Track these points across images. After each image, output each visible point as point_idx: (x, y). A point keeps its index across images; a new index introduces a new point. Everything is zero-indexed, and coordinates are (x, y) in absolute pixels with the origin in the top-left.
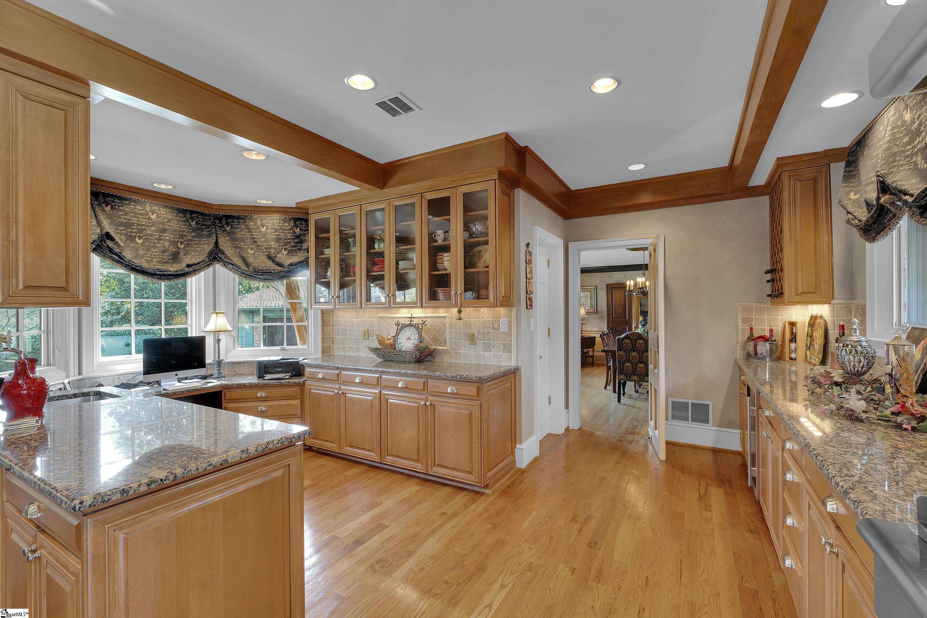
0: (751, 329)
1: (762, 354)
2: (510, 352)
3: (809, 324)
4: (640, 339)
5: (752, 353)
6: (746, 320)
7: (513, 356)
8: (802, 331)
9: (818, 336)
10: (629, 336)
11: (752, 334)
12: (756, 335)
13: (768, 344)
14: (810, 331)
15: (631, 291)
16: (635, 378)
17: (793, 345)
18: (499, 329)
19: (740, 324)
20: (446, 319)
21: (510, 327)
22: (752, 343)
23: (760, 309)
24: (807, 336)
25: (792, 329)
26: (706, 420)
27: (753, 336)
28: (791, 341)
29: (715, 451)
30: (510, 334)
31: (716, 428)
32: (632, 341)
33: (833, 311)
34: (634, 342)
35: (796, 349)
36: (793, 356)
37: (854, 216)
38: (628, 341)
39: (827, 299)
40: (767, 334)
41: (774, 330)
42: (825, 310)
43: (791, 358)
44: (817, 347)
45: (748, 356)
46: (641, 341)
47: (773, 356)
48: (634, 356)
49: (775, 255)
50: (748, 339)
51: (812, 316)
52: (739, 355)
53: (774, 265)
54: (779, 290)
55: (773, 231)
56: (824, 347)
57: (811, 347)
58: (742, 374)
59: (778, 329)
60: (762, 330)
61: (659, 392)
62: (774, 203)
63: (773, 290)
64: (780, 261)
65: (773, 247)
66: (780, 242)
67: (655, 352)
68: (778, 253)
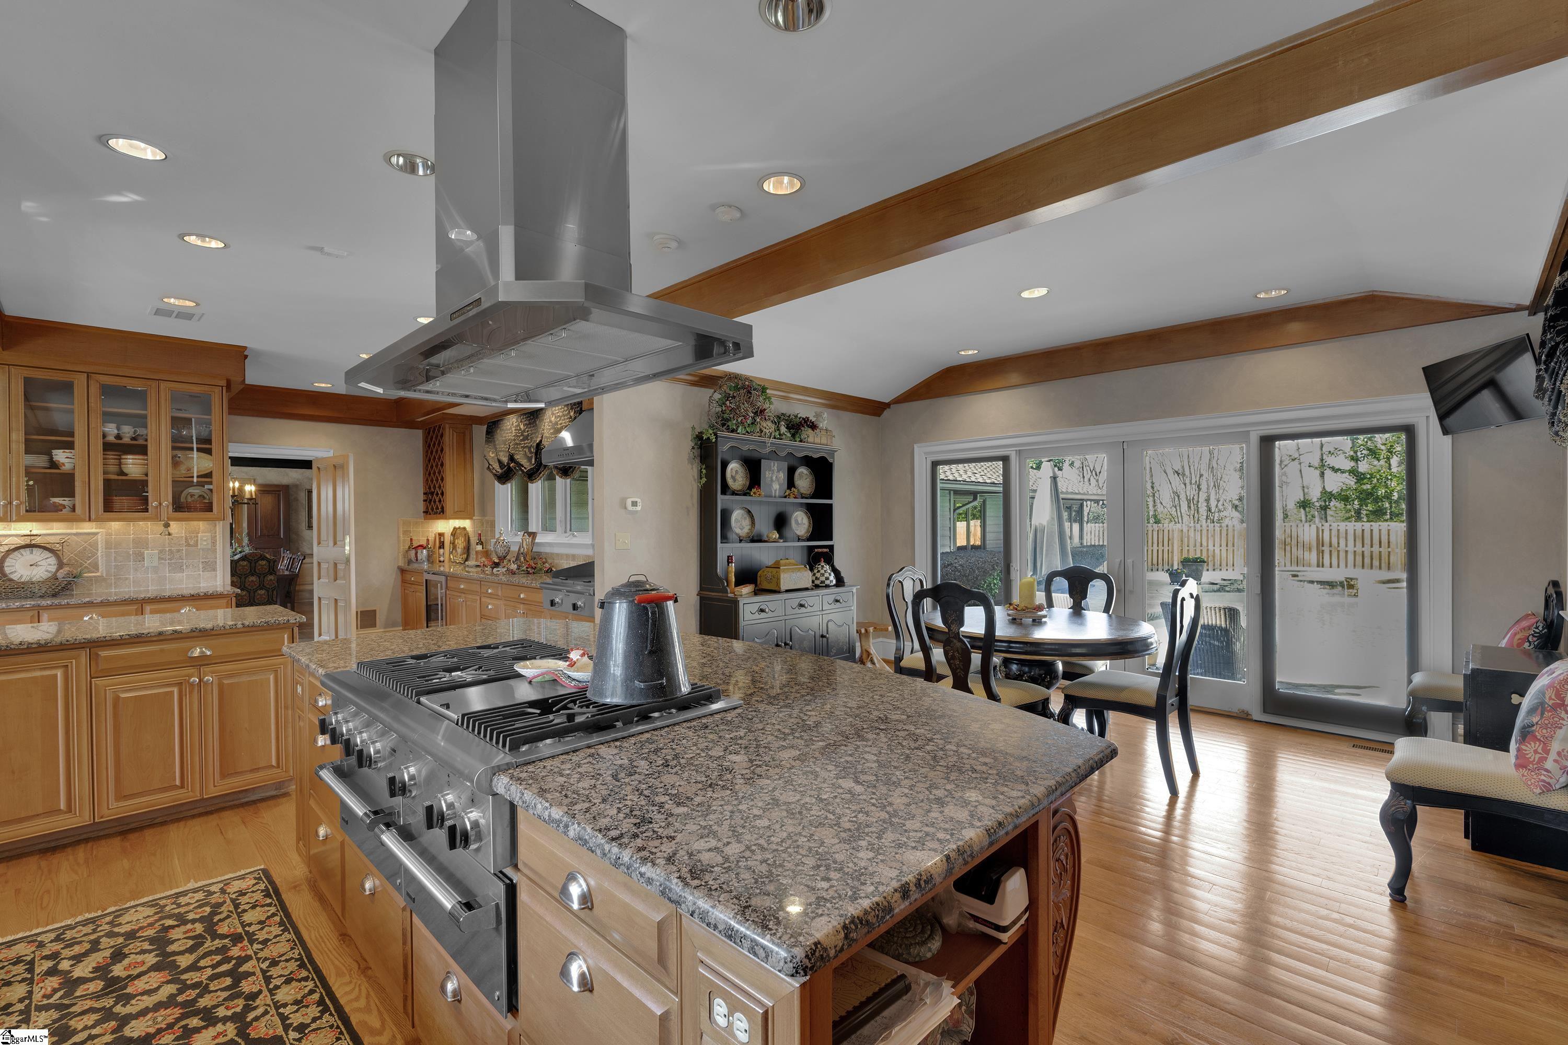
0: (411, 539)
1: (422, 559)
2: (214, 570)
3: (452, 534)
4: (263, 559)
5: (414, 559)
6: (406, 532)
7: (218, 575)
8: (448, 539)
9: (460, 542)
10: (248, 556)
11: (411, 543)
12: (415, 545)
13: (425, 551)
14: (451, 539)
17: (442, 551)
18: (196, 545)
19: (401, 535)
20: (99, 536)
21: (214, 543)
22: (414, 551)
23: (416, 523)
24: (450, 543)
25: (440, 538)
26: (373, 625)
27: (412, 546)
28: (440, 548)
30: (215, 551)
31: (382, 630)
32: (251, 563)
33: (474, 525)
34: (253, 564)
35: (443, 554)
36: (442, 559)
37: (493, 467)
38: (245, 563)
39: (469, 516)
40: (424, 543)
41: (428, 540)
42: (466, 524)
43: (440, 561)
44: (459, 551)
45: (410, 562)
46: (264, 562)
47: (430, 558)
48: (252, 581)
49: (432, 481)
50: (409, 548)
51: (455, 528)
52: (401, 563)
53: (430, 488)
54: (437, 508)
55: (429, 461)
56: (467, 549)
57: (454, 551)
58: (408, 576)
59: (431, 539)
60: (419, 541)
61: (348, 601)
62: (431, 440)
63: (427, 508)
64: (440, 487)
65: (430, 474)
66: (439, 472)
67: (336, 564)
68: (437, 480)
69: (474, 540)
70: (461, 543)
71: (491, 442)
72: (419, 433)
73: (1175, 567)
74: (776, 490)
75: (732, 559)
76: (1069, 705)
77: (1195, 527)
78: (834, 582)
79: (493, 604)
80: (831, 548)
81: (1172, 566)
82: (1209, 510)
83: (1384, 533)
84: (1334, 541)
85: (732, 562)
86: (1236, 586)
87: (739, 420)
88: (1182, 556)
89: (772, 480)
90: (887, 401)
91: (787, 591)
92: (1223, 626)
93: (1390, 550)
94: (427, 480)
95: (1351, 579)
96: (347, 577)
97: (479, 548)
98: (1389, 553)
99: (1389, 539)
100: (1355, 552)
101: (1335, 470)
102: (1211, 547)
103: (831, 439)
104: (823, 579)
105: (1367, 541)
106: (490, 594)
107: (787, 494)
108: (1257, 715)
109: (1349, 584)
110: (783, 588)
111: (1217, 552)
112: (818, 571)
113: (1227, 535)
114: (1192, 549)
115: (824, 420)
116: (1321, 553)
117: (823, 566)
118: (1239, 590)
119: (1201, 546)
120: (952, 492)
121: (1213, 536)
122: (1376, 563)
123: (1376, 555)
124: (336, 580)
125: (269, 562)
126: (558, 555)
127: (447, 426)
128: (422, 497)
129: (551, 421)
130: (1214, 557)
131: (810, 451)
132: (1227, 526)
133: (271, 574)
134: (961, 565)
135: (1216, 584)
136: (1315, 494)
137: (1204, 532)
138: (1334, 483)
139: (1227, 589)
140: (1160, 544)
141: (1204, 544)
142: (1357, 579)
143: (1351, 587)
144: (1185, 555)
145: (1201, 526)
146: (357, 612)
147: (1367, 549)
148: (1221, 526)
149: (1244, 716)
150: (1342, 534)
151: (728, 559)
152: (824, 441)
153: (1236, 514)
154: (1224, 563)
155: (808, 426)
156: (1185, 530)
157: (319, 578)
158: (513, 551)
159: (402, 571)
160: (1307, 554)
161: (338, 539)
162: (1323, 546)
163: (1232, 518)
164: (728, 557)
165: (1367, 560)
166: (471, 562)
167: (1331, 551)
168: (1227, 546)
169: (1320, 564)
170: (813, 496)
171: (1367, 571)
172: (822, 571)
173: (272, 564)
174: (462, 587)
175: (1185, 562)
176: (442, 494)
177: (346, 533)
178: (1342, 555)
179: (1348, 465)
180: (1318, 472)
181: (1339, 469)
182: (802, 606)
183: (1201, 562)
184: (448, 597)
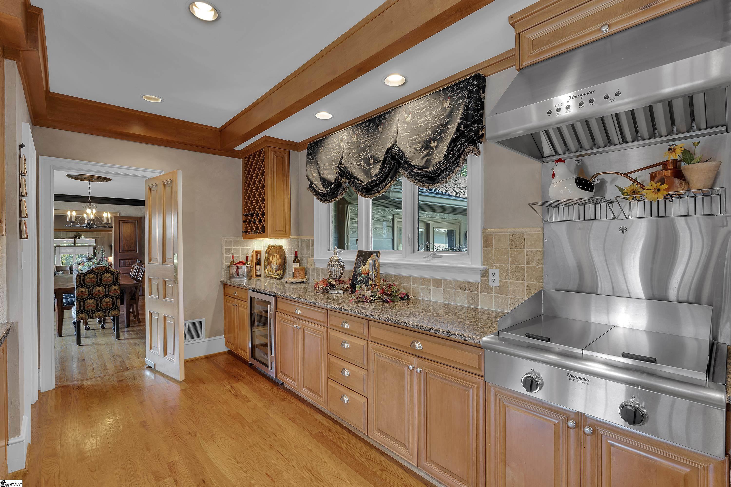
0: (233, 256)
1: (242, 275)
3: (268, 251)
4: (108, 272)
5: (235, 275)
6: (228, 250)
8: (263, 256)
10: (94, 270)
11: (233, 260)
12: (236, 261)
13: (244, 267)
14: (267, 256)
15: (73, 222)
16: (100, 314)
17: (258, 267)
19: (224, 253)
22: (235, 267)
23: (237, 242)
24: (265, 260)
25: (257, 255)
26: (199, 335)
27: (234, 262)
28: (256, 264)
29: (208, 358)
31: (207, 339)
32: (97, 276)
33: (290, 244)
34: (99, 276)
35: (260, 269)
36: (258, 274)
37: (316, 186)
38: (92, 276)
39: (286, 236)
40: (243, 259)
41: (247, 257)
42: (283, 242)
43: (257, 276)
44: (274, 267)
45: (231, 277)
46: (109, 275)
47: (249, 275)
48: (99, 291)
49: (252, 203)
50: (231, 264)
51: (270, 246)
52: (224, 277)
53: (249, 210)
54: (257, 228)
55: (249, 185)
56: (283, 266)
57: (269, 267)
58: (230, 291)
59: (250, 256)
60: (239, 257)
61: (176, 319)
62: (251, 166)
63: (246, 228)
64: (260, 208)
65: (249, 198)
66: (260, 195)
67: (165, 282)
68: (257, 202)
69: (290, 258)
70: (275, 260)
71: (311, 162)
72: (239, 162)
79: (349, 342)
94: (246, 203)
96: (176, 296)
97: (296, 265)
106: (347, 329)
124: (165, 297)
125: (113, 275)
126: (407, 278)
127: (269, 149)
128: (241, 218)
129: (405, 122)
133: (115, 284)
146: (185, 325)
157: (150, 294)
158: (348, 271)
159: (225, 285)
161: (167, 257)
166: (288, 278)
173: (115, 276)
174: (299, 312)
176: (263, 214)
177: (174, 250)
184: (278, 319)
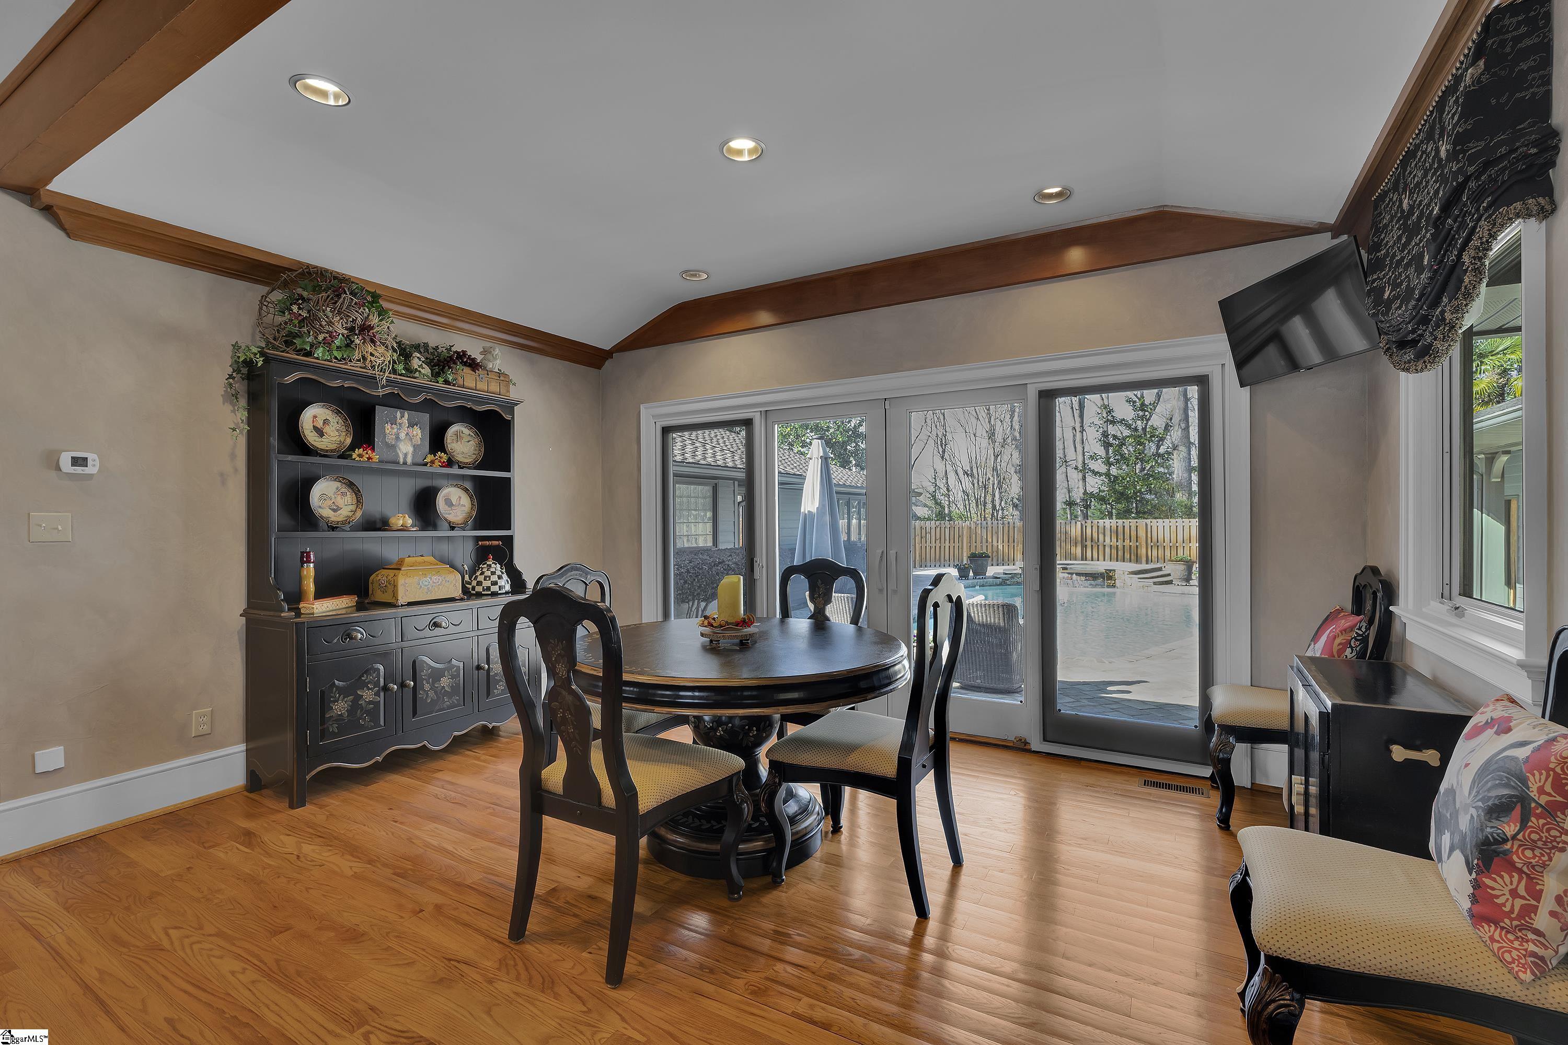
73: (965, 562)
74: (406, 455)
75: (308, 556)
76: (775, 777)
77: (981, 524)
78: (508, 588)
80: (509, 541)
81: (962, 561)
82: (994, 507)
83: (1133, 528)
84: (1095, 535)
85: (309, 562)
86: (1016, 580)
87: (321, 337)
88: (970, 551)
89: (398, 438)
90: (607, 347)
91: (410, 604)
92: (1002, 624)
93: (1138, 544)
95: (1110, 571)
98: (1137, 546)
99: (1137, 533)
100: (1111, 546)
101: (1095, 473)
102: (995, 543)
103: (508, 386)
104: (487, 584)
105: (1120, 536)
107: (428, 460)
108: (1036, 744)
109: (1108, 577)
110: (402, 600)
111: (1000, 547)
112: (482, 573)
113: (1008, 531)
114: (979, 545)
115: (495, 359)
116: (1084, 547)
117: (490, 566)
118: (1018, 584)
119: (987, 542)
120: (736, 483)
121: (997, 533)
122: (1127, 556)
123: (1127, 548)
130: (997, 552)
131: (468, 400)
132: (1009, 523)
134: (736, 563)
135: (999, 578)
136: (1078, 495)
137: (990, 529)
138: (1094, 484)
139: (1008, 582)
140: (952, 541)
141: (990, 540)
142: (1114, 570)
143: (1110, 578)
144: (973, 551)
145: (987, 523)
147: (1120, 543)
148: (1003, 524)
149: (1022, 746)
150: (1101, 530)
151: (302, 557)
152: (494, 387)
153: (1016, 513)
154: (1006, 559)
155: (465, 364)
156: (973, 527)
160: (1073, 549)
162: (1086, 541)
163: (1013, 516)
164: (302, 553)
165: (1120, 553)
167: (1092, 546)
168: (1008, 542)
169: (1084, 558)
170: (480, 467)
171: (1120, 564)
172: (488, 573)
175: (973, 557)
178: (1101, 548)
179: (1103, 469)
180: (1081, 475)
181: (1098, 473)
182: (436, 625)
183: (985, 557)
